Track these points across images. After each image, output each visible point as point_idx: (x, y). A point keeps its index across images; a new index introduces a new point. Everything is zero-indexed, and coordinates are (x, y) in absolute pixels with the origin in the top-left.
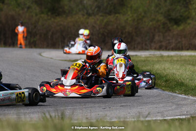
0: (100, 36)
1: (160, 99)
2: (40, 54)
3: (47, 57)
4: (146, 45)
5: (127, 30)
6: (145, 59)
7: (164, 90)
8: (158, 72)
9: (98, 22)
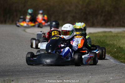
0: (82, 14)
1: (113, 70)
2: (24, 31)
3: (30, 33)
4: (123, 22)
5: (106, 9)
6: (116, 34)
7: (122, 62)
8: (121, 46)
9: (81, 3)
